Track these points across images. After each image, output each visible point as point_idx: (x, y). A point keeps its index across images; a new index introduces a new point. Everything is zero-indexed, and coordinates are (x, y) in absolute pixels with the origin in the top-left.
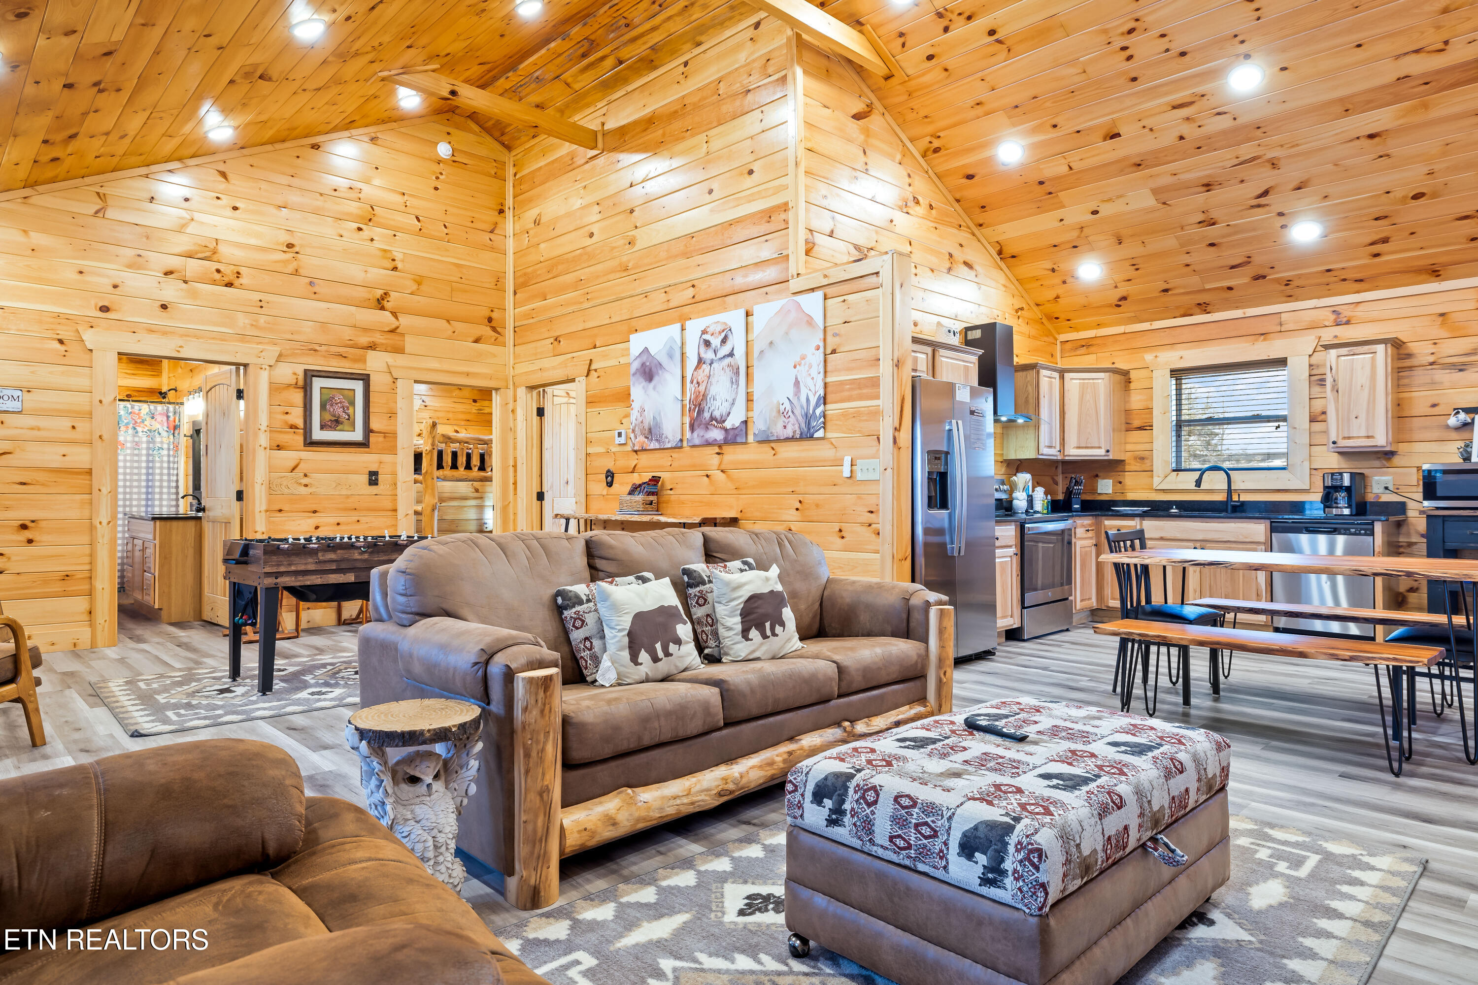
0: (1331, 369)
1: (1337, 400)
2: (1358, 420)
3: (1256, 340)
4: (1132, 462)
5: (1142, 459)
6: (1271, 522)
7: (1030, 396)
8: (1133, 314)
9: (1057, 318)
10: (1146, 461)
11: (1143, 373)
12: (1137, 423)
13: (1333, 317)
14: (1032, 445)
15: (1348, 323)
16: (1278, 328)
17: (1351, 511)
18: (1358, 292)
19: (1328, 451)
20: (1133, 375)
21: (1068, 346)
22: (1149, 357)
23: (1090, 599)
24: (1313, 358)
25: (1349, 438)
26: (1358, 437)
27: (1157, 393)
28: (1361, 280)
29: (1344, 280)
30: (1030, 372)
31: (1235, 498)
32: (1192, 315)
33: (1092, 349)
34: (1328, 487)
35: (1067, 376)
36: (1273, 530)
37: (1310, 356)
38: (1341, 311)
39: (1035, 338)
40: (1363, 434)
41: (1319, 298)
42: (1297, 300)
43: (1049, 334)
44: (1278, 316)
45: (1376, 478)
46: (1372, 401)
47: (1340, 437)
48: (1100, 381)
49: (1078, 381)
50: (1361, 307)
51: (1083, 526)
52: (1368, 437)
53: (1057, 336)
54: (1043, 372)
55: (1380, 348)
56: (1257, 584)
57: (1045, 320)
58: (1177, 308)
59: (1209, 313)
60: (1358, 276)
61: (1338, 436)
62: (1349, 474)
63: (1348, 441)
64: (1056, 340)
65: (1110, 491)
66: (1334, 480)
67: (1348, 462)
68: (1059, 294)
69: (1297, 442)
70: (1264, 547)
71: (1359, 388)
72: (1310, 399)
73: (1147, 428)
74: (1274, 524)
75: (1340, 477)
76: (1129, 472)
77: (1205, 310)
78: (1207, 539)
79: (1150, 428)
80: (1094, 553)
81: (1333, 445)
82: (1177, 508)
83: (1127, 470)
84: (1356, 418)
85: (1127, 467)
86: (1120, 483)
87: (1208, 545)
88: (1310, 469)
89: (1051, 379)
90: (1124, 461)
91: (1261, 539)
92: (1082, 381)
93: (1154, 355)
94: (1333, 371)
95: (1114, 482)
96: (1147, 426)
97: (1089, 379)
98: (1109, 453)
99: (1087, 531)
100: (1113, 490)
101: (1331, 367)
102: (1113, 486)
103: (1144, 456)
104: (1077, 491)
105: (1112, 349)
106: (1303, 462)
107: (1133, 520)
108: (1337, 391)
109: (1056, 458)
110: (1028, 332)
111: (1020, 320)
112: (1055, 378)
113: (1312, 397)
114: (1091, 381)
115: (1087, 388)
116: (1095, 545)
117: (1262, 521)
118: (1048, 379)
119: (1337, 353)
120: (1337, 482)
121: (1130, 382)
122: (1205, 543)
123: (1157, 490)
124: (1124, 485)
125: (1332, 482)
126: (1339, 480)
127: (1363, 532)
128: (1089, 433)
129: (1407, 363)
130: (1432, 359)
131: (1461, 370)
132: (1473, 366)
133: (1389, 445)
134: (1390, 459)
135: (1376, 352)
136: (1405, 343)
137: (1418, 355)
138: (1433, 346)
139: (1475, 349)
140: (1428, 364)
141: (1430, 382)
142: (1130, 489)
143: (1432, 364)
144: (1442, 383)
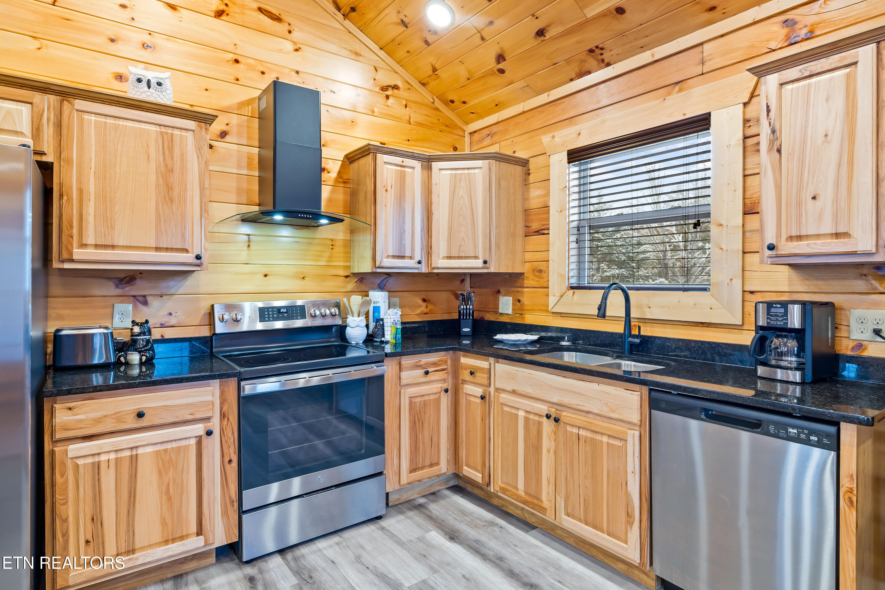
0: (768, 111)
1: (778, 168)
2: (818, 203)
3: (669, 94)
4: (531, 276)
5: (541, 271)
6: (650, 390)
9: (452, 102)
10: (544, 275)
11: (541, 161)
12: (535, 226)
13: (785, 31)
15: (808, 35)
16: (698, 70)
17: (803, 376)
19: (762, 262)
20: (532, 164)
21: (476, 136)
22: (546, 139)
23: (438, 464)
24: (750, 108)
25: (799, 238)
26: (818, 236)
27: (554, 185)
31: (635, 332)
32: (590, 72)
33: (495, 138)
34: (762, 328)
35: (436, 165)
36: (652, 404)
37: (745, 104)
38: (797, 18)
39: (420, 125)
40: (828, 228)
43: (451, 124)
44: (698, 49)
45: (857, 312)
46: (846, 163)
47: (784, 237)
48: (477, 171)
49: (449, 172)
51: (417, 366)
52: (838, 235)
53: (464, 128)
54: (384, 158)
55: (867, 50)
56: (626, 493)
59: (608, 65)
61: (779, 236)
62: (803, 304)
63: (796, 243)
64: (464, 131)
65: (510, 312)
66: (772, 316)
67: (807, 282)
68: (434, 63)
69: (723, 247)
70: (637, 433)
71: (820, 138)
72: (745, 176)
73: (543, 231)
74: (653, 393)
75: (782, 310)
76: (527, 287)
77: (603, 61)
78: (564, 403)
79: (546, 232)
80: (445, 401)
81: (768, 253)
82: (568, 341)
83: (525, 285)
84: (814, 198)
85: (526, 281)
86: (519, 301)
87: (564, 414)
88: (744, 291)
89: (402, 169)
90: (522, 274)
91: (635, 418)
92: (454, 172)
93: (551, 135)
94: (772, 114)
95: (513, 300)
96: (544, 229)
97: (463, 169)
98: (487, 265)
99: (427, 373)
100: (513, 310)
101: (768, 107)
102: (513, 304)
103: (542, 268)
104: (465, 311)
105: (513, 135)
106: (731, 279)
107: (488, 361)
108: (779, 151)
109: (416, 271)
110: (408, 116)
111: (391, 100)
112: (413, 168)
113: (748, 172)
114: (466, 171)
115: (460, 181)
116: (446, 391)
117: (637, 387)
118: (394, 167)
119: (779, 80)
120: (777, 320)
121: (529, 174)
122: (560, 408)
123: (553, 313)
124: (523, 305)
125: (768, 318)
126: (782, 316)
127: (814, 438)
128: (463, 238)
133: (882, 250)
134: (883, 277)
135: (856, 63)
142: (528, 310)
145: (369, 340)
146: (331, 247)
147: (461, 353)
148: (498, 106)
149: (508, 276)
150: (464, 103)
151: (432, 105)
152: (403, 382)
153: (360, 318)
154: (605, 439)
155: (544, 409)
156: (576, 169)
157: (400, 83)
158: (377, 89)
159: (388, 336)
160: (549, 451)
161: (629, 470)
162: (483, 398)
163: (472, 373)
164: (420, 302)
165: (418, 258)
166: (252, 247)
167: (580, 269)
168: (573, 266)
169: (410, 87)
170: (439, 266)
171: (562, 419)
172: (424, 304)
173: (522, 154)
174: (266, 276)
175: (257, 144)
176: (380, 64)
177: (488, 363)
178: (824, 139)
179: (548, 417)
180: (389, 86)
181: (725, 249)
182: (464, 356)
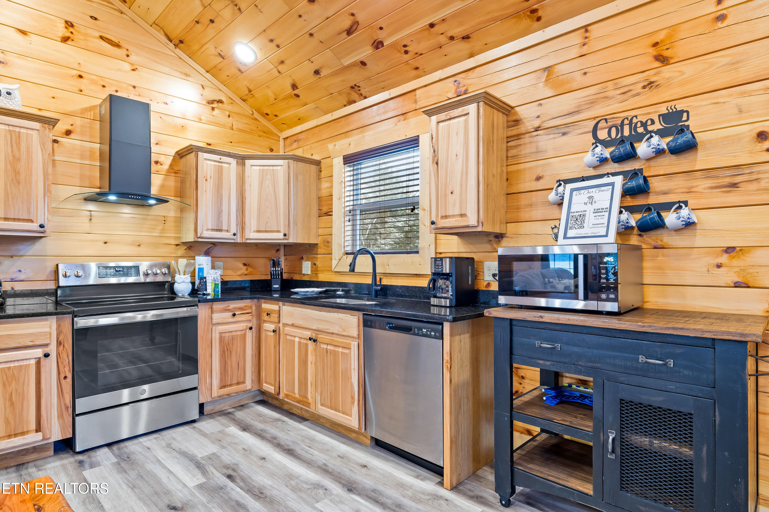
0: (432, 138)
1: (437, 174)
2: (454, 196)
3: (399, 121)
4: (322, 246)
5: (328, 242)
6: (364, 314)
9: (267, 114)
10: (329, 245)
11: (328, 162)
12: (325, 209)
13: (454, 88)
15: (466, 92)
16: (413, 107)
17: (451, 302)
18: (472, 55)
20: (323, 164)
21: (288, 141)
22: (330, 146)
23: (244, 382)
25: (446, 217)
26: (454, 216)
27: (335, 180)
28: (468, 37)
29: (452, 38)
30: (191, 155)
31: (378, 283)
32: (355, 100)
33: (300, 143)
34: (433, 273)
35: (250, 162)
36: (365, 324)
38: (460, 80)
39: (241, 131)
40: (457, 212)
41: (442, 68)
42: (426, 73)
44: (413, 93)
45: (486, 263)
46: (465, 172)
47: (440, 217)
48: (279, 168)
49: (258, 168)
50: (475, 73)
51: (226, 310)
52: (462, 215)
54: (205, 156)
55: (472, 108)
56: (352, 385)
57: (256, 115)
58: (340, 93)
59: (365, 98)
60: (462, 31)
61: (437, 215)
62: (451, 258)
63: (445, 220)
64: (279, 137)
65: (309, 273)
66: (436, 266)
67: (465, 246)
68: (248, 86)
69: (425, 224)
70: (356, 343)
73: (329, 214)
74: (365, 316)
75: (440, 262)
76: (320, 254)
77: (361, 95)
78: (319, 329)
79: (331, 213)
80: (250, 337)
81: (432, 226)
82: (342, 291)
83: (319, 253)
84: (452, 193)
85: (319, 250)
86: (315, 264)
87: (320, 336)
88: (436, 253)
89: (220, 164)
90: (317, 244)
91: (355, 333)
92: (262, 168)
93: (334, 144)
94: (434, 140)
95: (311, 264)
97: (269, 166)
98: (287, 237)
99: (234, 315)
100: (311, 271)
101: (432, 136)
102: (312, 267)
103: (328, 240)
104: (275, 272)
105: (311, 142)
106: (430, 245)
108: (437, 163)
109: (233, 241)
110: (231, 124)
111: (216, 112)
112: (230, 164)
114: (271, 168)
115: (267, 175)
116: (251, 328)
117: (357, 313)
118: (213, 163)
119: (437, 119)
120: (439, 268)
121: (321, 171)
122: (318, 333)
123: (335, 272)
124: (317, 267)
125: (435, 268)
126: (441, 266)
127: (433, 333)
128: (268, 217)
129: (514, 131)
130: (537, 123)
131: (564, 134)
132: (576, 127)
133: (481, 224)
134: (500, 241)
135: (468, 114)
136: (512, 108)
137: (524, 120)
138: (540, 108)
139: (579, 106)
140: (533, 130)
141: (535, 150)
142: (320, 271)
143: (537, 129)
144: (546, 151)
145: (194, 292)
146: (164, 222)
147: (263, 300)
148: (300, 120)
149: (308, 246)
150: (276, 116)
151: (252, 116)
152: (215, 321)
153: (186, 276)
154: (340, 350)
155: (308, 334)
156: (349, 169)
157: (224, 99)
158: (204, 102)
159: (210, 290)
160: (311, 363)
161: (352, 368)
162: (274, 331)
163: (268, 314)
164: (241, 266)
165: (233, 230)
166: (93, 221)
167: (354, 240)
168: (349, 238)
169: (232, 102)
170: (251, 237)
171: (318, 340)
172: (245, 267)
173: (316, 157)
174: (106, 243)
175: (98, 141)
176: (206, 83)
177: (278, 306)
178: (455, 157)
179: (310, 339)
180: (215, 101)
182: (265, 303)
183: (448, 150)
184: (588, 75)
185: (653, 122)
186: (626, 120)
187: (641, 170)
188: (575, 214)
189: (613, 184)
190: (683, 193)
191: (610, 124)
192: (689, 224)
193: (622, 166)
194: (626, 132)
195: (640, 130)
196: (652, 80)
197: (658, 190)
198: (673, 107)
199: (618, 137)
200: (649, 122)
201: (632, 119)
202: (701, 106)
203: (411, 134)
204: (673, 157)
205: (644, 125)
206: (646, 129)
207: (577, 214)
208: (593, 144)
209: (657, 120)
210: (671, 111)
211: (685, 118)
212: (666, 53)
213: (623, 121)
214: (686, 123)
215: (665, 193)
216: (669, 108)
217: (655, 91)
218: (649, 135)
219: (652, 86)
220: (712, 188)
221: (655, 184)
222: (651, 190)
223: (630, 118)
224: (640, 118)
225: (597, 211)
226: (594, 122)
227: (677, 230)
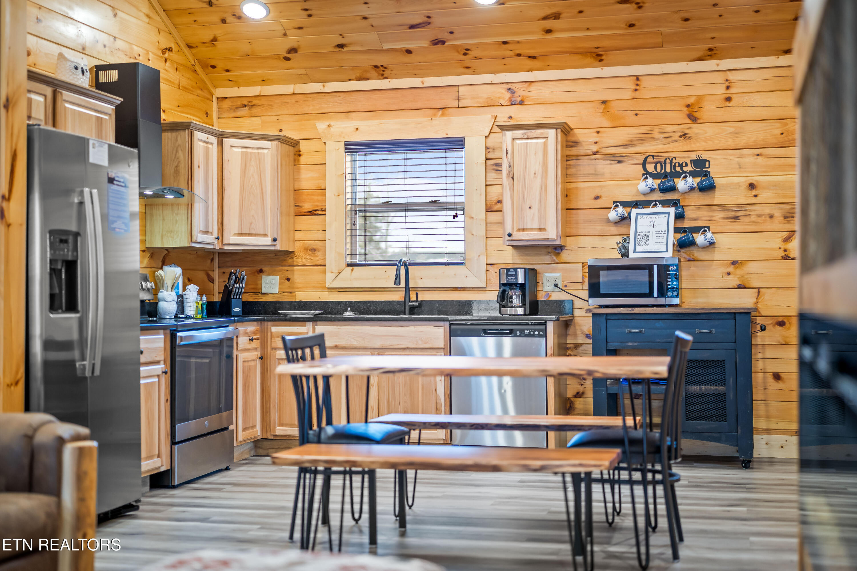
0: (507, 153)
1: (512, 188)
2: (532, 211)
3: (435, 115)
4: (302, 254)
5: (314, 250)
6: (451, 324)
7: (182, 165)
8: (303, 71)
9: (213, 67)
10: (318, 253)
11: (315, 145)
12: (307, 206)
13: (508, 95)
14: (184, 228)
15: (521, 103)
16: (456, 103)
17: (525, 311)
18: (531, 70)
19: (504, 244)
20: (303, 146)
21: (226, 104)
22: (321, 126)
23: (254, 427)
24: (489, 139)
25: (523, 230)
26: (532, 229)
27: (330, 171)
28: (534, 57)
29: (519, 55)
30: (182, 133)
31: (413, 297)
32: (368, 79)
33: (255, 110)
34: (504, 285)
35: (228, 142)
36: (452, 333)
37: (486, 137)
38: (516, 90)
39: (185, 89)
40: (536, 226)
41: (495, 73)
42: (474, 73)
43: (203, 87)
44: (456, 89)
45: (547, 274)
46: (544, 190)
47: (515, 229)
48: (266, 151)
49: (240, 150)
50: (534, 87)
51: (246, 334)
52: (540, 229)
53: (213, 90)
54: (198, 135)
55: (551, 133)
56: (437, 396)
57: (198, 68)
58: (353, 68)
59: (386, 78)
60: (532, 52)
61: (513, 228)
62: (525, 268)
63: (522, 233)
64: (212, 95)
65: (277, 290)
66: (509, 276)
67: (522, 257)
68: (218, 35)
69: (474, 233)
70: (443, 354)
71: (532, 175)
72: (486, 185)
73: (316, 212)
74: (452, 327)
75: (514, 273)
76: (299, 266)
77: (383, 75)
79: (321, 213)
80: (259, 367)
81: (509, 238)
82: (352, 310)
83: (296, 264)
84: (530, 208)
85: (296, 260)
86: (288, 279)
88: (487, 264)
89: (207, 145)
90: (292, 252)
91: (440, 344)
92: (244, 150)
93: (327, 122)
94: (509, 155)
95: (281, 279)
96: (319, 210)
97: (253, 148)
98: (274, 242)
99: (250, 340)
100: (279, 288)
101: (507, 150)
102: (280, 283)
103: (315, 247)
104: (237, 290)
105: (279, 113)
106: (479, 256)
107: (305, 325)
108: (513, 178)
109: (208, 247)
110: (178, 80)
111: (168, 64)
112: (212, 144)
113: (488, 183)
114: (255, 151)
115: (251, 160)
117: (441, 323)
118: (203, 144)
119: (512, 136)
120: (512, 279)
121: (300, 155)
123: (330, 288)
124: (293, 283)
125: (507, 278)
126: (514, 276)
127: (536, 333)
128: (253, 216)
129: (574, 151)
130: (595, 148)
131: (619, 162)
132: (629, 158)
133: (559, 238)
134: (559, 254)
135: (547, 137)
136: (572, 129)
137: (583, 143)
138: (596, 134)
139: (631, 141)
140: (591, 153)
141: (593, 172)
142: (298, 288)
143: (595, 153)
144: (603, 174)
148: (265, 81)
149: (273, 255)
150: (228, 71)
151: (194, 68)
152: (240, 347)
157: (173, 46)
158: (160, 53)
161: (438, 379)
165: (216, 232)
167: (353, 248)
169: (179, 49)
170: (231, 242)
176: (161, 24)
178: (534, 175)
180: (167, 49)
181: (475, 235)
182: (275, 325)
183: (526, 167)
184: (638, 116)
185: (687, 165)
186: (668, 159)
187: (679, 200)
188: (641, 234)
189: (668, 213)
190: (707, 220)
191: (656, 160)
192: (712, 244)
193: (665, 195)
194: (668, 170)
195: (678, 169)
196: (686, 132)
197: (690, 216)
198: (700, 156)
199: (662, 172)
200: (684, 164)
201: (672, 159)
202: (717, 159)
203: (453, 133)
204: (701, 193)
205: (681, 165)
206: (682, 169)
207: (643, 234)
208: (643, 175)
209: (689, 164)
210: (698, 159)
211: (707, 166)
212: (696, 115)
213: (666, 160)
214: (708, 170)
215: (695, 219)
216: (697, 156)
217: (688, 141)
218: (684, 174)
219: (686, 137)
220: (724, 218)
221: (689, 213)
222: (686, 217)
223: (670, 158)
224: (678, 160)
225: (658, 233)
226: (644, 157)
227: (704, 248)
